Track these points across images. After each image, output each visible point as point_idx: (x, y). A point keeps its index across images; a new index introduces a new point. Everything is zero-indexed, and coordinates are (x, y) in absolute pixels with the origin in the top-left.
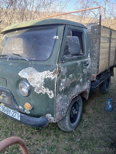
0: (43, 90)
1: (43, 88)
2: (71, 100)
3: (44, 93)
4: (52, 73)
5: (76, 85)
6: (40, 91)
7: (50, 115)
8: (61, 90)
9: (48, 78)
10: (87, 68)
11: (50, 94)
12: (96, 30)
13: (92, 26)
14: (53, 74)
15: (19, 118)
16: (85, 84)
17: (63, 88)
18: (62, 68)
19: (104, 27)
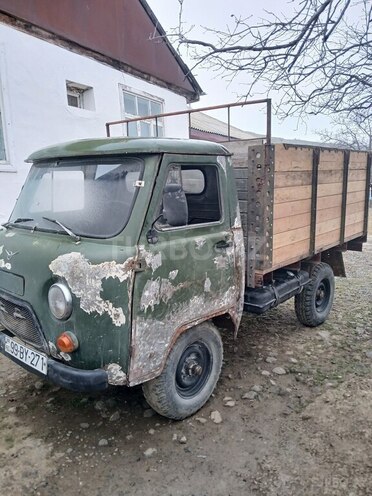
0: (98, 306)
1: (100, 302)
2: (178, 335)
3: (101, 313)
4: (123, 266)
5: (191, 297)
6: (93, 309)
7: (118, 367)
8: (147, 307)
9: (111, 277)
10: (228, 253)
11: (117, 316)
12: (258, 156)
13: (250, 148)
14: (125, 270)
15: (45, 368)
16: (223, 295)
17: (152, 302)
18: (150, 255)
19: (287, 146)
